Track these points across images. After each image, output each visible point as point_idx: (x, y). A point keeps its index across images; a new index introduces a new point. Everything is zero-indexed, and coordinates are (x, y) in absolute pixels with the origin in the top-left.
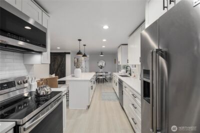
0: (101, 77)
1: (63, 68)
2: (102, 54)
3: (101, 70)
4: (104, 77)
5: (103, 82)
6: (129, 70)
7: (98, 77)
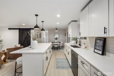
0: (56, 46)
1: (28, 39)
2: (56, 30)
3: (56, 41)
4: (58, 46)
5: (58, 49)
6: (79, 41)
7: (54, 46)
